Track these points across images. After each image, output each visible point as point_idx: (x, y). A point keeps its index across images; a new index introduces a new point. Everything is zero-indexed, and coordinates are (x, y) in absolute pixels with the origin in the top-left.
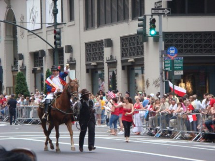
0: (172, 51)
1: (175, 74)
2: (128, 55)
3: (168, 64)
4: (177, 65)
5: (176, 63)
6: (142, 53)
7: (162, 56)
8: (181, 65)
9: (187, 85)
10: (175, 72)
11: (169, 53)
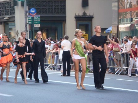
0: (33, 11)
1: (35, 26)
2: (4, 14)
3: (30, 19)
4: (36, 20)
5: (35, 19)
6: (14, 13)
7: (26, 14)
8: (39, 20)
9: (43, 35)
10: (35, 25)
11: (31, 12)
